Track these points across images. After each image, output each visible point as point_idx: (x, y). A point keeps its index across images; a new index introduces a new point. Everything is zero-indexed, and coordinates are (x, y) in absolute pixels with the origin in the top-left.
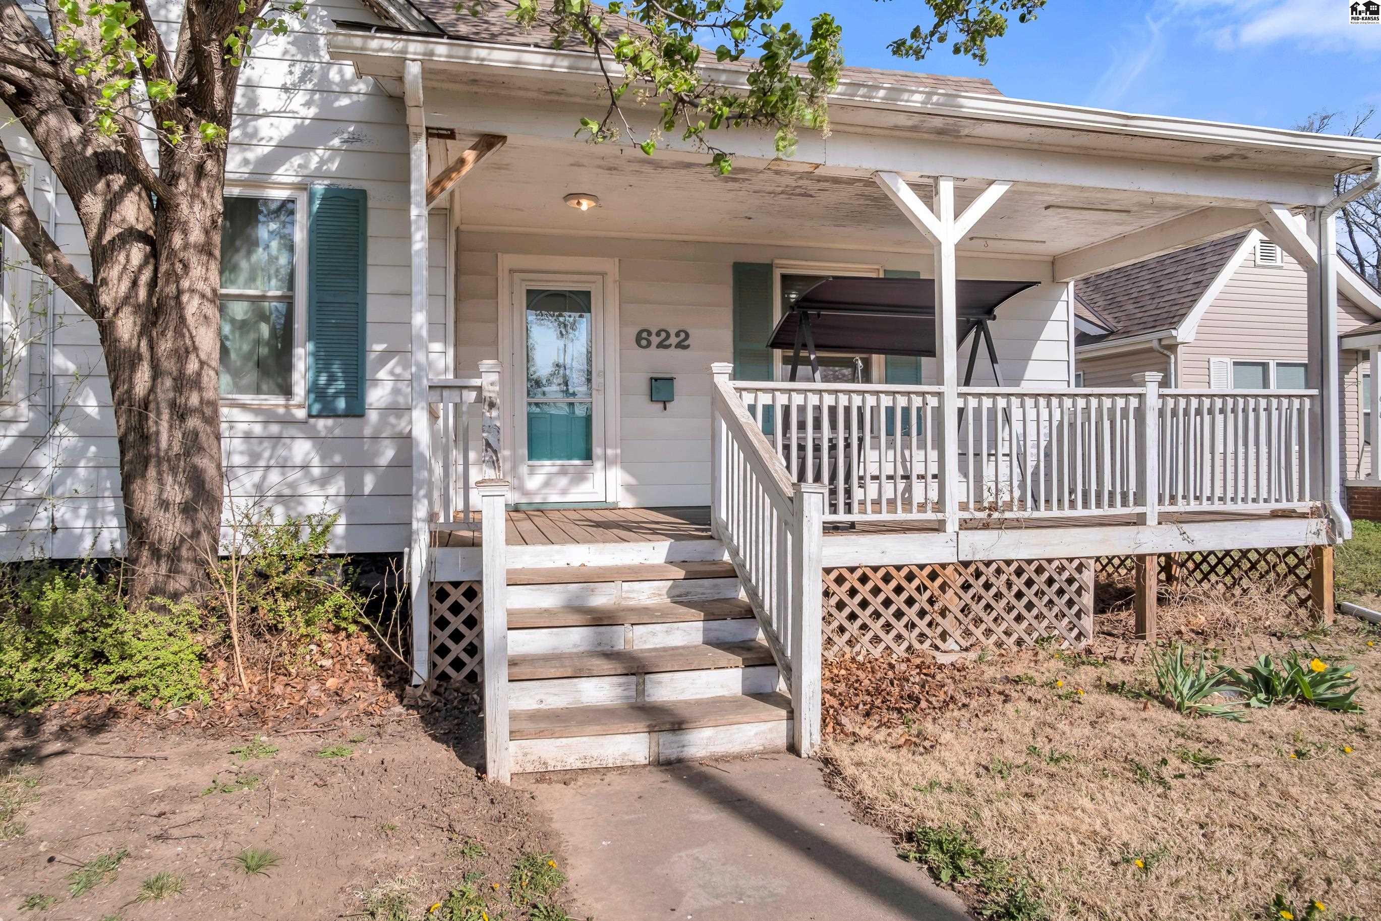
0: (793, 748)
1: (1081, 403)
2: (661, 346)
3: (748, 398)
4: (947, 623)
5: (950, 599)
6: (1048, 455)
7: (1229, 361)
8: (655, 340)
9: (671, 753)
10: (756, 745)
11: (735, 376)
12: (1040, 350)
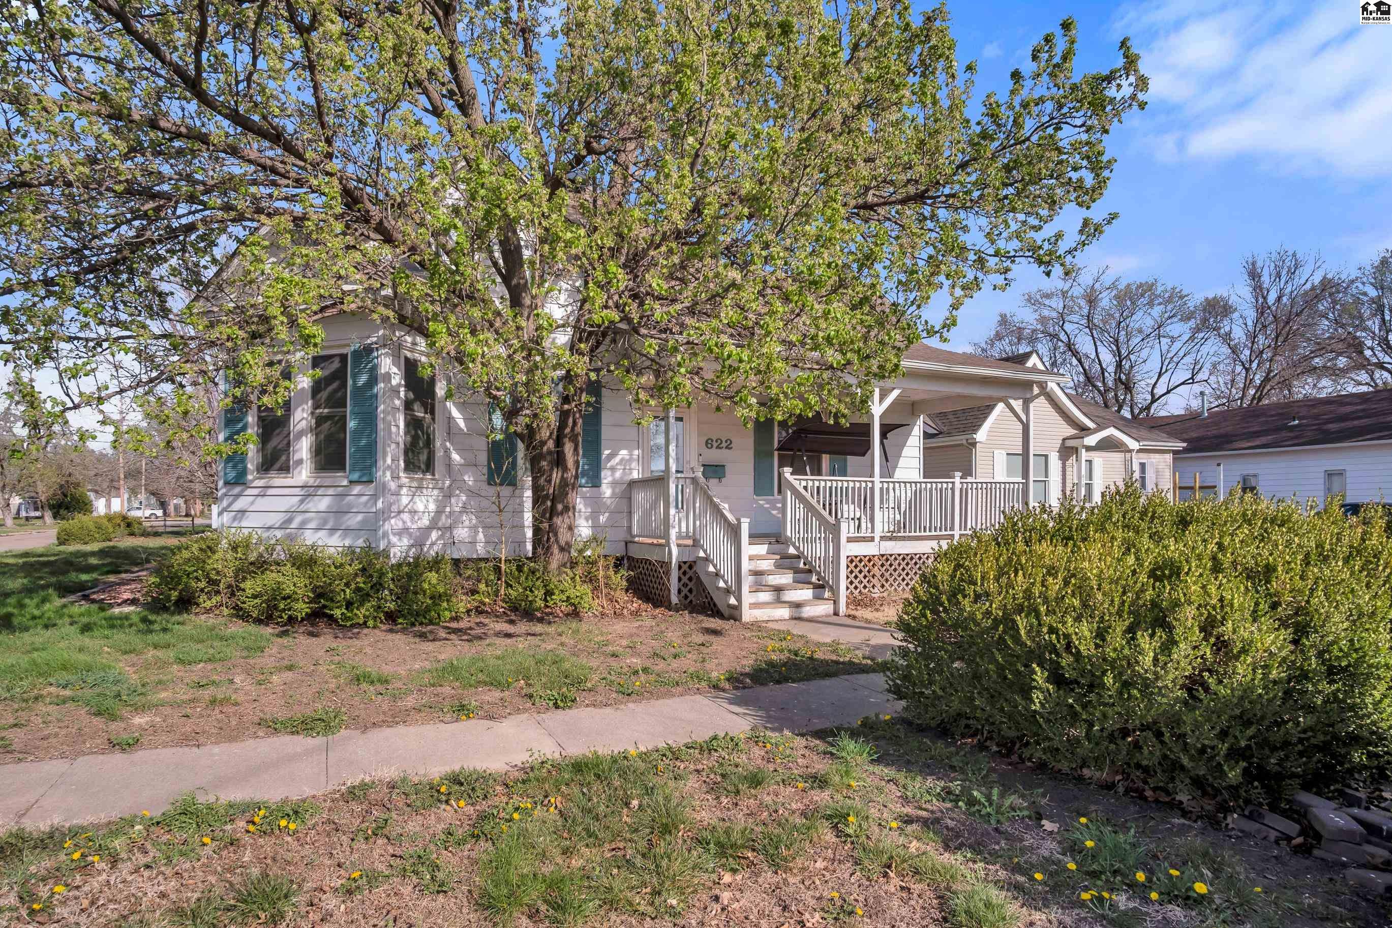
0: (836, 614)
1: (929, 485)
2: (718, 447)
3: (804, 483)
4: (875, 581)
5: (876, 570)
6: (910, 508)
7: (1004, 453)
8: (715, 444)
9: (797, 615)
10: (823, 613)
11: (792, 474)
12: (906, 451)
